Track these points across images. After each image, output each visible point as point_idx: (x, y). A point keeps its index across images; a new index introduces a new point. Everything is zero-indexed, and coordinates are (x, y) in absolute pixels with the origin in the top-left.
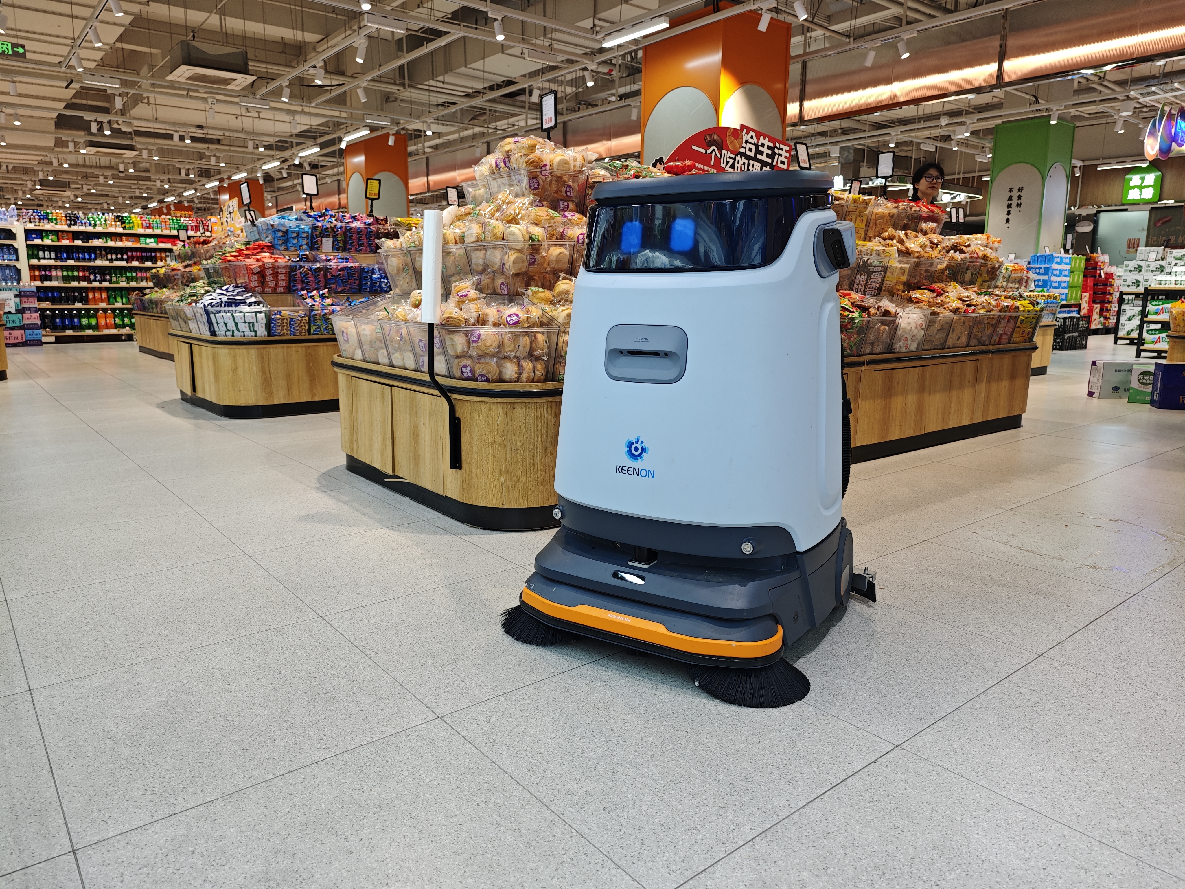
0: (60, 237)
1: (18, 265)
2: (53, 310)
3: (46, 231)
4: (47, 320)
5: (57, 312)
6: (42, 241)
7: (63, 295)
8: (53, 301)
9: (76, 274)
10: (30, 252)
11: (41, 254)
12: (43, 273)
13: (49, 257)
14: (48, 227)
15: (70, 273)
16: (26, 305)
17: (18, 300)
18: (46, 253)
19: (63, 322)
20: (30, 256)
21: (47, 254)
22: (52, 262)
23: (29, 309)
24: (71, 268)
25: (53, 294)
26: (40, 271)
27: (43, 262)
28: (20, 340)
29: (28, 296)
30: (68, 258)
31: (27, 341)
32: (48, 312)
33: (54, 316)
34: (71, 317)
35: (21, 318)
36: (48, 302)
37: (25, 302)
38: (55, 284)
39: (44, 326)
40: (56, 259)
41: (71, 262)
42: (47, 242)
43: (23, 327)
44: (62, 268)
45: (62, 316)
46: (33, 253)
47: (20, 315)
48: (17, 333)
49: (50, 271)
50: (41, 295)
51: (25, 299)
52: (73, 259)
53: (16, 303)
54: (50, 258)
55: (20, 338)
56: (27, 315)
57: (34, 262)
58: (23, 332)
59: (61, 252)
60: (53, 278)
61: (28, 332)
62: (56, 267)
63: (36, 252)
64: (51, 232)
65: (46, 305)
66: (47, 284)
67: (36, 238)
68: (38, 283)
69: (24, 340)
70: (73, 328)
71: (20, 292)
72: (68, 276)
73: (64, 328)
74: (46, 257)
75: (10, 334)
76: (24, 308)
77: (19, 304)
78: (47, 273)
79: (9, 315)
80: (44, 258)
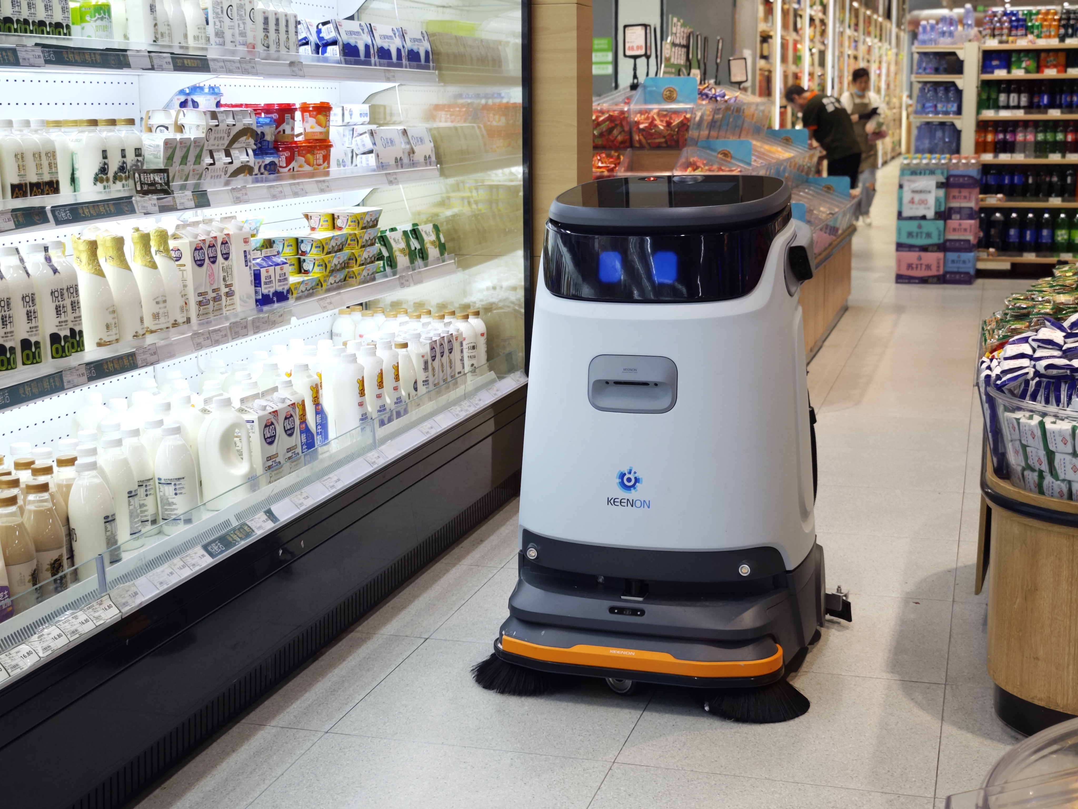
0: (1042, 63)
1: (959, 124)
2: (1006, 212)
3: (1019, 52)
4: (993, 231)
5: (1014, 215)
6: (1009, 72)
7: (1030, 181)
8: (1010, 192)
9: (1060, 137)
10: (984, 96)
11: (1003, 98)
12: (1001, 136)
13: (1015, 103)
14: (1023, 43)
15: (1050, 137)
16: (955, 204)
17: (941, 192)
18: (1012, 95)
19: (1022, 235)
20: (982, 104)
21: (1014, 98)
22: (1019, 114)
23: (959, 210)
24: (1054, 125)
25: (1012, 179)
26: (996, 132)
27: (1005, 114)
28: (933, 272)
29: (961, 186)
30: (1052, 105)
31: (946, 273)
32: (998, 215)
33: (1007, 223)
34: (1038, 224)
35: (942, 228)
36: (1000, 196)
37: (954, 197)
38: (1019, 158)
39: (984, 244)
40: (1030, 108)
41: (1055, 114)
42: (1018, 73)
43: (943, 247)
44: (1036, 125)
45: (1022, 224)
46: (989, 98)
47: (941, 223)
48: (932, 258)
49: (1014, 132)
50: (991, 180)
51: (955, 192)
52: (1059, 106)
53: (937, 200)
54: (1018, 107)
55: (934, 268)
56: (954, 223)
57: (989, 114)
58: (941, 255)
59: (1041, 94)
60: (1018, 147)
61: (952, 256)
62: (1025, 124)
63: (993, 96)
64: (1027, 52)
65: (995, 200)
66: (1004, 158)
67: (999, 67)
68: (988, 158)
69: (941, 272)
70: (1038, 248)
71: (948, 178)
72: (1045, 142)
73: (1022, 247)
74: (1012, 104)
75: (920, 258)
76: (950, 209)
77: (943, 201)
78: (1008, 137)
79: (923, 222)
80: (1007, 107)
